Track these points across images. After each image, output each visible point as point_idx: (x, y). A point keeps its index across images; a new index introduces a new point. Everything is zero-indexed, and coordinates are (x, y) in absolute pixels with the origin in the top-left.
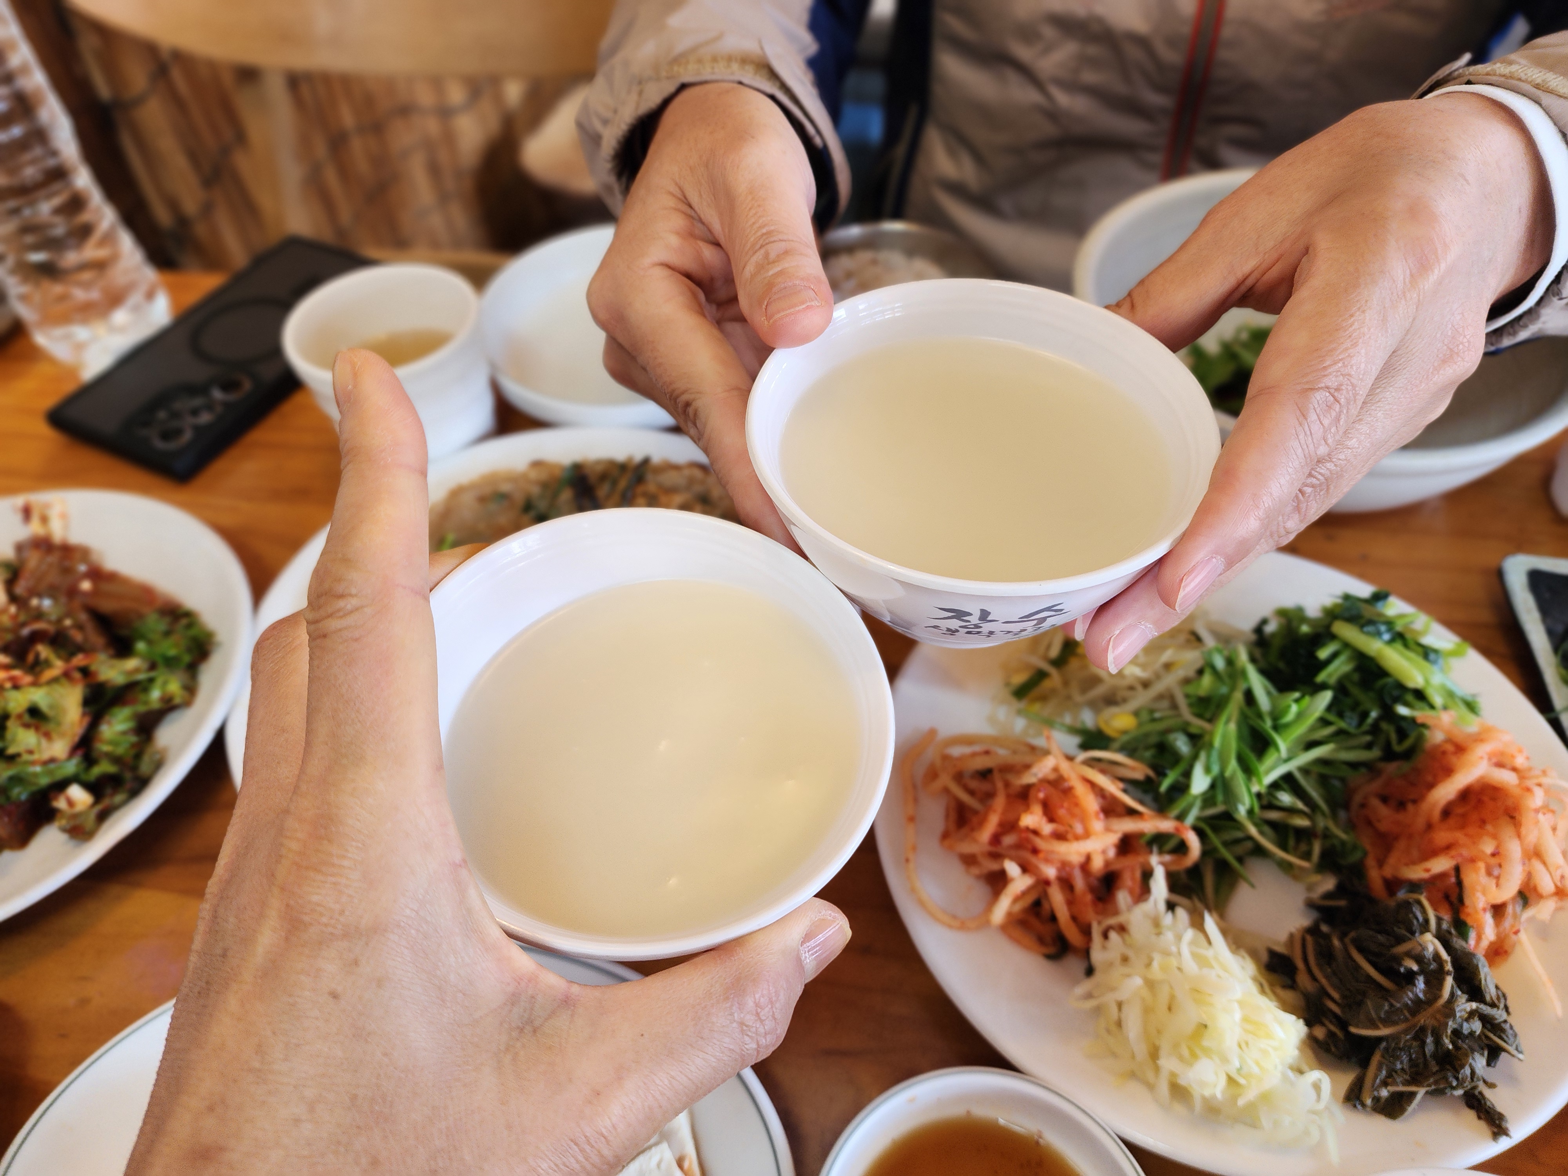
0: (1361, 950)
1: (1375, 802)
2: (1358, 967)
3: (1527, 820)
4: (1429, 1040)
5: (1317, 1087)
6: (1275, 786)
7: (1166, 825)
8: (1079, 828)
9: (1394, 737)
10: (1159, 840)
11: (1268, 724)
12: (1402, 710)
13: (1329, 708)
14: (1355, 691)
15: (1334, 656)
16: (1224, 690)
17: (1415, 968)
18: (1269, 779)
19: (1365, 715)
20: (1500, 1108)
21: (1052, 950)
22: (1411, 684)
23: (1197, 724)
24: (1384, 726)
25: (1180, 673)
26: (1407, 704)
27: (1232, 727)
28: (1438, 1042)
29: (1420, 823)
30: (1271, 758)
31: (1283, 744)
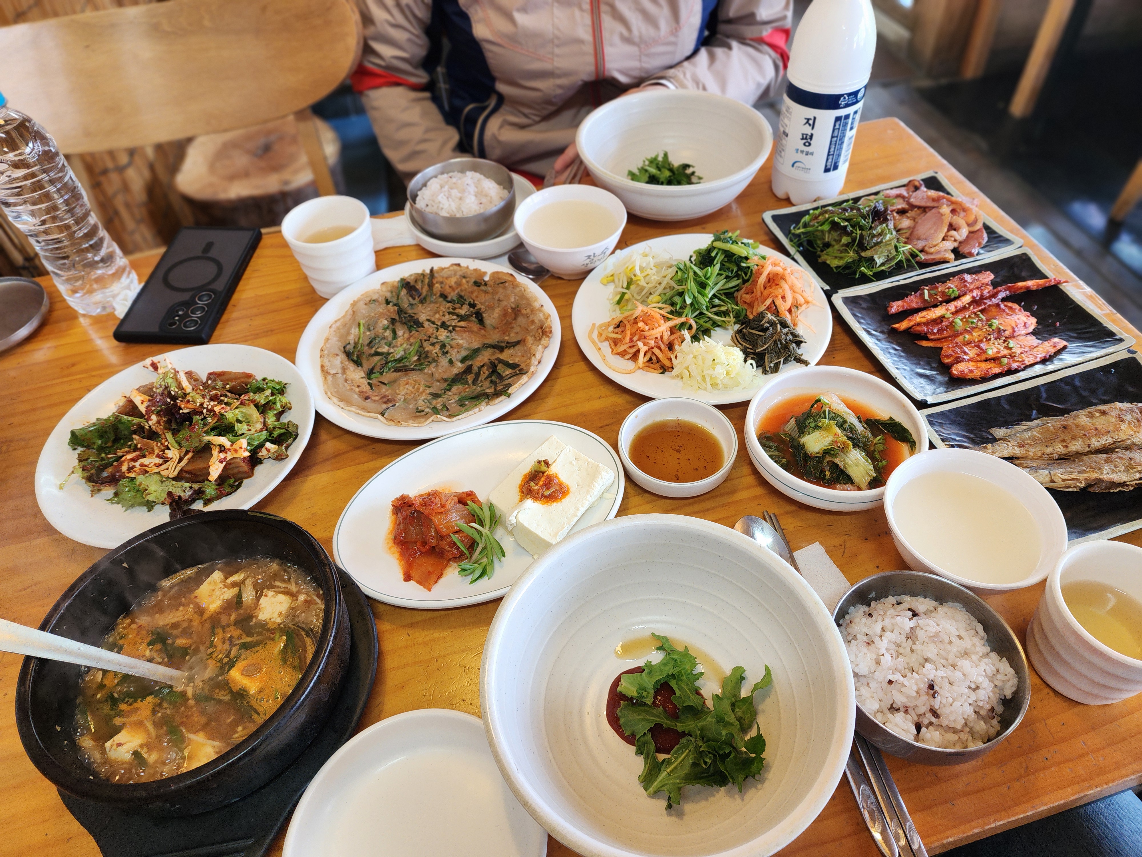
0: (753, 329)
1: (744, 295)
2: (752, 333)
3: (787, 277)
4: (778, 343)
5: (751, 364)
6: (711, 299)
7: (683, 319)
8: (657, 325)
9: (743, 275)
10: (683, 325)
11: (703, 279)
12: (743, 265)
13: (720, 270)
14: (727, 264)
15: (717, 254)
16: (686, 276)
17: (768, 325)
18: (710, 296)
19: (733, 271)
20: (805, 359)
21: (661, 371)
22: (743, 255)
23: (680, 288)
24: (739, 273)
25: (669, 276)
26: (744, 263)
27: (692, 283)
28: (781, 343)
29: (759, 294)
30: (708, 289)
31: (710, 282)
